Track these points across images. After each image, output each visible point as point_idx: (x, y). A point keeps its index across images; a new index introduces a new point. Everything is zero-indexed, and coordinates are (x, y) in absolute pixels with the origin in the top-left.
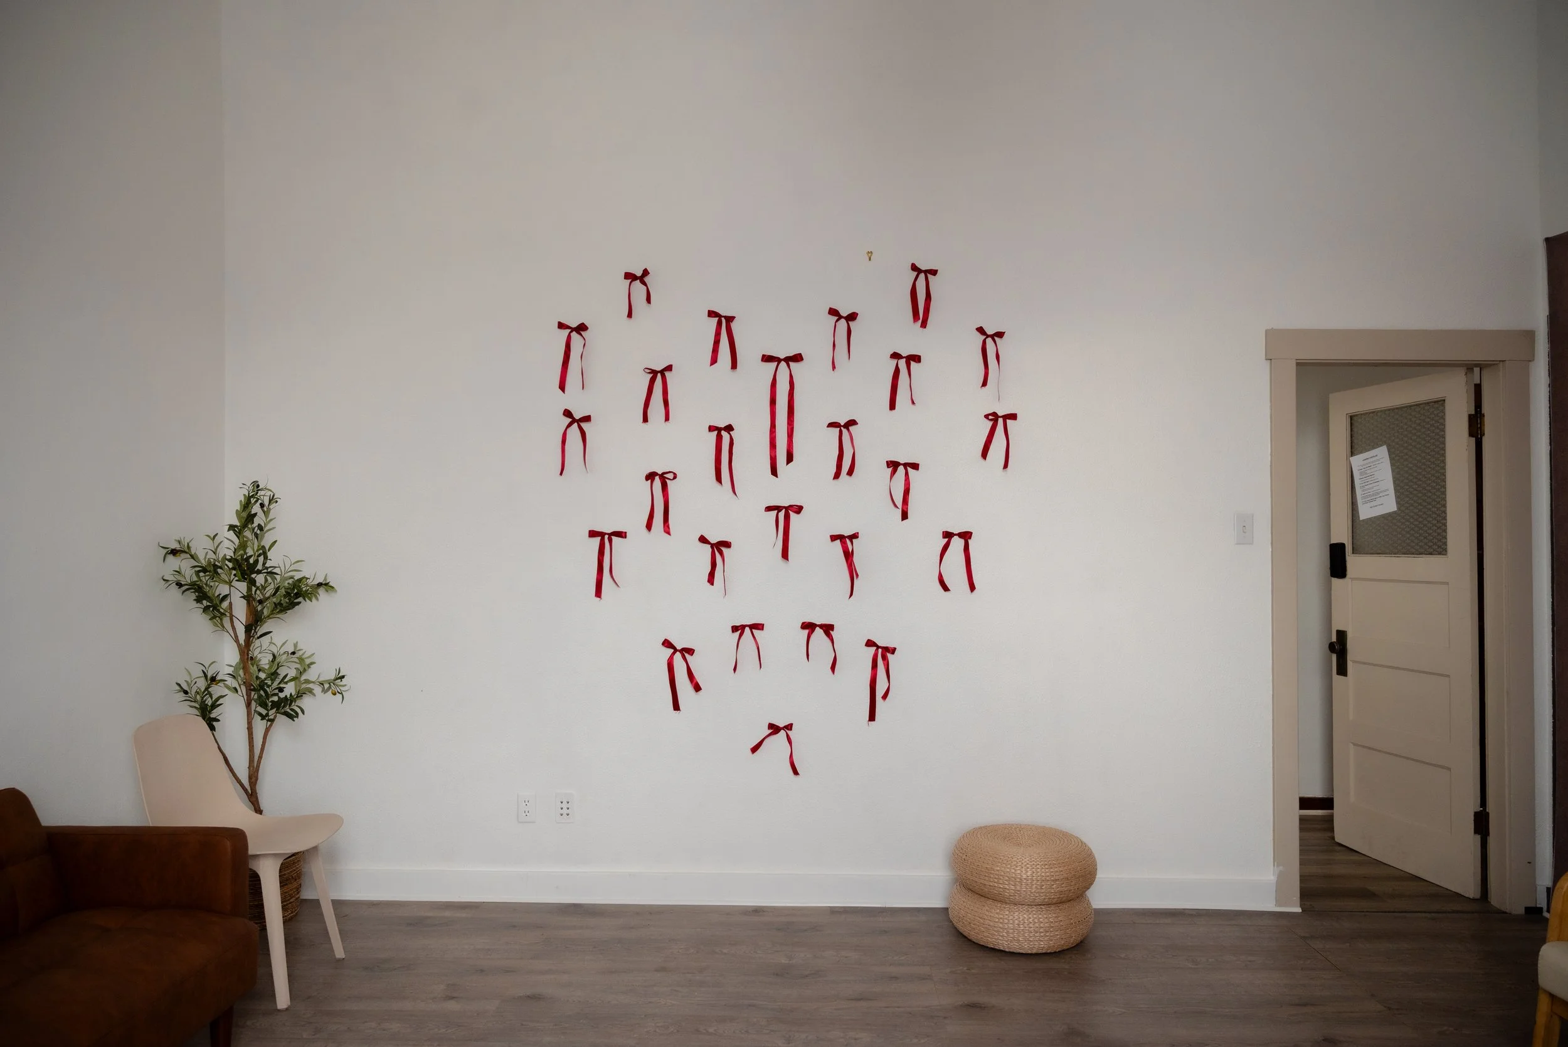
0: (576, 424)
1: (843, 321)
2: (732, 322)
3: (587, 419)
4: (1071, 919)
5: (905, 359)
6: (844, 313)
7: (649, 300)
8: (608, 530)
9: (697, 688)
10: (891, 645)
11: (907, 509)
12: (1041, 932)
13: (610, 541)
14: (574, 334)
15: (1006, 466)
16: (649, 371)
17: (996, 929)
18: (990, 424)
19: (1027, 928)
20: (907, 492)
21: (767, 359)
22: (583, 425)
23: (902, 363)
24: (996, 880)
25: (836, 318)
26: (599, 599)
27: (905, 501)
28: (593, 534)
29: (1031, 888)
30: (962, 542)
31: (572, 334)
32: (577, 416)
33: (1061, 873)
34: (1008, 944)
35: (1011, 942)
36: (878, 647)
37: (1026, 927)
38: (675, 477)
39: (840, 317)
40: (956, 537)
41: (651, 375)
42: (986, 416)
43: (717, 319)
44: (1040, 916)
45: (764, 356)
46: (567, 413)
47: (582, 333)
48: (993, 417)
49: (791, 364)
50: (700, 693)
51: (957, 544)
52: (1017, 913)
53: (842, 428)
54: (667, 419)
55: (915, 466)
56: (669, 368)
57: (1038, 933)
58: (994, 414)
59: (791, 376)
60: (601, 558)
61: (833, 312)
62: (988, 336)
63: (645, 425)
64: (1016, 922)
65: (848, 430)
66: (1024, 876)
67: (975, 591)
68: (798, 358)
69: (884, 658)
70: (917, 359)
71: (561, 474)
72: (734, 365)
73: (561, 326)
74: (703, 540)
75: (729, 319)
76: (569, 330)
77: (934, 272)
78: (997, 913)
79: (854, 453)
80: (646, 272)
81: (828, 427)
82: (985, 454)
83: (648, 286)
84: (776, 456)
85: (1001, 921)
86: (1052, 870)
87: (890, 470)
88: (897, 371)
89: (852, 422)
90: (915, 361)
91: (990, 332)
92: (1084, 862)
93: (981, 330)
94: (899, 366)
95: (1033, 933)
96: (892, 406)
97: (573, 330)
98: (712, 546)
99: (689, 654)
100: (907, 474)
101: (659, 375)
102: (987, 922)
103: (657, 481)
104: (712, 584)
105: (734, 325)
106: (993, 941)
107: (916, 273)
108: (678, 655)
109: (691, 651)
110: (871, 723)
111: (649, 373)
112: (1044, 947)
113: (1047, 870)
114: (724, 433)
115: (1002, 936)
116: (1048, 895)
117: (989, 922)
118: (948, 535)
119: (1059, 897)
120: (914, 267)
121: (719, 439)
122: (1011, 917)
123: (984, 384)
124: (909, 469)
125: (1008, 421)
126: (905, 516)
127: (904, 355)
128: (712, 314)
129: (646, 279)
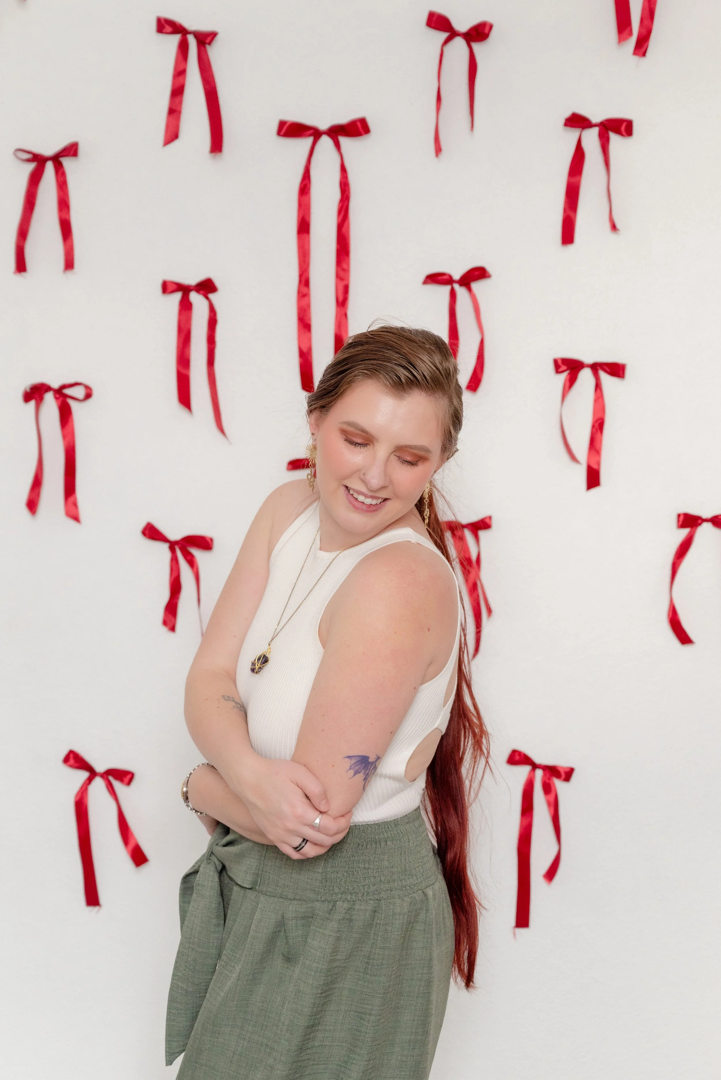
1: (459, 43)
2: (210, 43)
5: (597, 130)
6: (462, 25)
9: (139, 857)
10: (562, 762)
11: (599, 463)
16: (28, 156)
20: (598, 426)
21: (290, 129)
23: (591, 138)
25: (445, 35)
27: (595, 445)
36: (535, 766)
38: (88, 396)
39: (453, 34)
41: (32, 167)
43: (178, 37)
45: (282, 124)
49: (343, 140)
50: (145, 868)
51: (709, 540)
53: (456, 286)
54: (69, 264)
55: (616, 370)
56: (72, 150)
59: (343, 169)
61: (438, 22)
63: (20, 278)
65: (469, 289)
68: (358, 128)
69: (549, 789)
70: (623, 127)
72: (217, 144)
74: (152, 532)
75: (205, 39)
79: (482, 342)
81: (425, 282)
84: (310, 349)
87: (563, 377)
88: (579, 157)
89: (478, 274)
90: (618, 132)
94: (584, 145)
96: (568, 236)
98: (172, 545)
99: (121, 781)
100: (598, 386)
101: (50, 167)
103: (50, 403)
104: (173, 627)
105: (214, 52)
108: (98, 784)
109: (124, 776)
110: (522, 932)
111: (28, 160)
114: (195, 297)
118: (690, 521)
121: (186, 306)
124: (603, 375)
126: (594, 479)
127: (596, 118)
128: (166, 25)
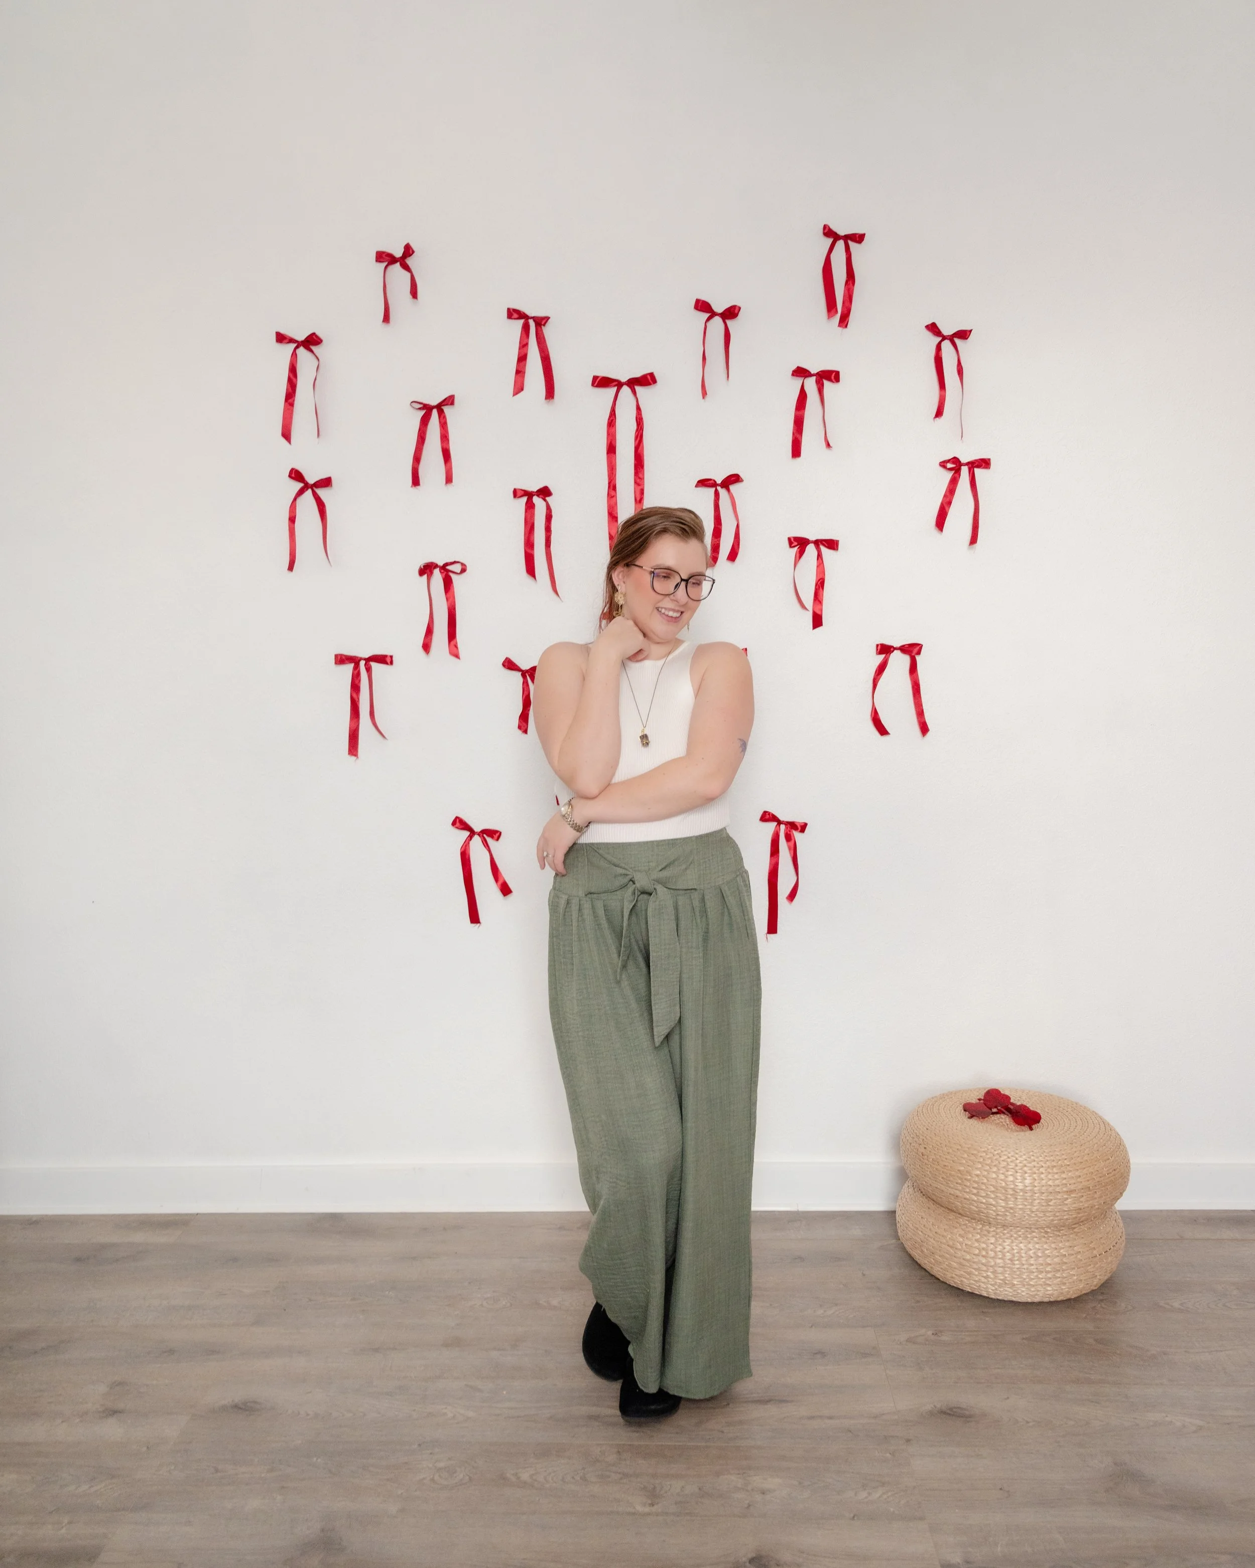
0: (309, 492)
1: (718, 320)
2: (544, 325)
3: (326, 483)
4: (1094, 1249)
5: (814, 378)
6: (719, 308)
7: (414, 293)
8: (364, 652)
9: (506, 890)
10: (799, 819)
11: (822, 610)
12: (1048, 1272)
13: (369, 669)
14: (302, 351)
15: (974, 540)
16: (421, 406)
17: (975, 1266)
18: (949, 475)
19: (1025, 1267)
20: (820, 584)
21: (601, 382)
22: (321, 492)
23: (811, 384)
24: (975, 1191)
25: (707, 315)
26: (354, 758)
27: (818, 598)
28: (341, 660)
29: (1032, 1204)
30: (906, 659)
31: (298, 351)
32: (311, 480)
33: (1079, 1180)
34: (996, 1289)
35: (1000, 1286)
36: (779, 822)
37: (1023, 1265)
38: (463, 570)
39: (713, 314)
40: (897, 654)
41: (422, 413)
42: (943, 464)
43: (522, 321)
44: (1045, 1246)
45: (595, 378)
46: (296, 475)
47: (313, 348)
48: (954, 465)
49: (638, 389)
50: (510, 897)
51: (899, 662)
52: (1008, 1242)
53: (719, 488)
54: (449, 480)
55: (832, 544)
56: (450, 401)
57: (1044, 1274)
58: (955, 460)
59: (638, 409)
60: (355, 696)
61: (702, 306)
62: (944, 338)
63: (415, 490)
64: (1008, 1255)
65: (728, 490)
66: (1020, 1186)
67: (929, 734)
68: (648, 380)
69: (789, 838)
70: (832, 376)
71: (291, 568)
72: (550, 393)
73: (281, 338)
74: (509, 665)
75: (541, 322)
76: (294, 345)
77: (859, 238)
78: (977, 1240)
79: (738, 526)
80: (408, 251)
81: (697, 486)
82: (940, 523)
83: (413, 270)
85: (984, 1253)
86: (1064, 1176)
87: (794, 550)
88: (802, 397)
89: (733, 479)
90: (830, 380)
91: (947, 331)
92: (1112, 1159)
93: (933, 328)
94: (806, 388)
95: (1035, 1274)
96: (796, 451)
97: (300, 344)
98: (524, 674)
99: (492, 837)
100: (820, 556)
101: (435, 413)
102: (959, 1254)
103: (437, 574)
104: (525, 732)
105: (547, 331)
106: (972, 1284)
107: (830, 240)
108: (476, 840)
109: (494, 834)
110: (771, 936)
111: (420, 409)
112: (1052, 1295)
113: (1056, 1176)
114: (536, 500)
115: (987, 1277)
116: (1058, 1214)
117: (964, 1253)
118: (885, 650)
119: (1076, 1217)
120: (828, 232)
121: (530, 506)
122: (999, 1248)
123: (939, 413)
124: (823, 548)
125: (977, 471)
126: (817, 621)
127: (814, 371)
128: (513, 314)
129: (409, 261)
